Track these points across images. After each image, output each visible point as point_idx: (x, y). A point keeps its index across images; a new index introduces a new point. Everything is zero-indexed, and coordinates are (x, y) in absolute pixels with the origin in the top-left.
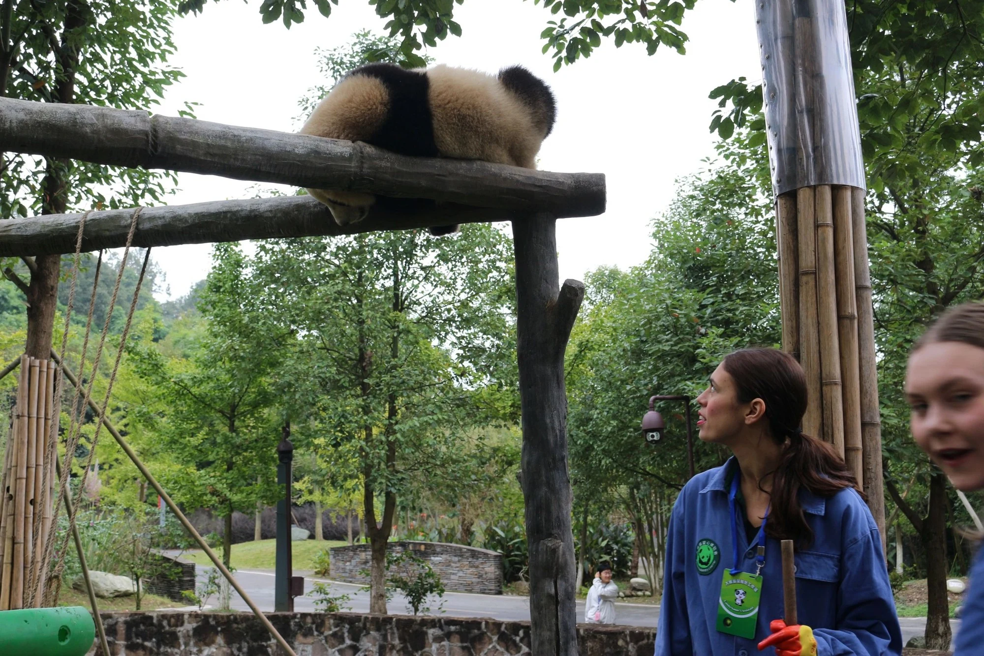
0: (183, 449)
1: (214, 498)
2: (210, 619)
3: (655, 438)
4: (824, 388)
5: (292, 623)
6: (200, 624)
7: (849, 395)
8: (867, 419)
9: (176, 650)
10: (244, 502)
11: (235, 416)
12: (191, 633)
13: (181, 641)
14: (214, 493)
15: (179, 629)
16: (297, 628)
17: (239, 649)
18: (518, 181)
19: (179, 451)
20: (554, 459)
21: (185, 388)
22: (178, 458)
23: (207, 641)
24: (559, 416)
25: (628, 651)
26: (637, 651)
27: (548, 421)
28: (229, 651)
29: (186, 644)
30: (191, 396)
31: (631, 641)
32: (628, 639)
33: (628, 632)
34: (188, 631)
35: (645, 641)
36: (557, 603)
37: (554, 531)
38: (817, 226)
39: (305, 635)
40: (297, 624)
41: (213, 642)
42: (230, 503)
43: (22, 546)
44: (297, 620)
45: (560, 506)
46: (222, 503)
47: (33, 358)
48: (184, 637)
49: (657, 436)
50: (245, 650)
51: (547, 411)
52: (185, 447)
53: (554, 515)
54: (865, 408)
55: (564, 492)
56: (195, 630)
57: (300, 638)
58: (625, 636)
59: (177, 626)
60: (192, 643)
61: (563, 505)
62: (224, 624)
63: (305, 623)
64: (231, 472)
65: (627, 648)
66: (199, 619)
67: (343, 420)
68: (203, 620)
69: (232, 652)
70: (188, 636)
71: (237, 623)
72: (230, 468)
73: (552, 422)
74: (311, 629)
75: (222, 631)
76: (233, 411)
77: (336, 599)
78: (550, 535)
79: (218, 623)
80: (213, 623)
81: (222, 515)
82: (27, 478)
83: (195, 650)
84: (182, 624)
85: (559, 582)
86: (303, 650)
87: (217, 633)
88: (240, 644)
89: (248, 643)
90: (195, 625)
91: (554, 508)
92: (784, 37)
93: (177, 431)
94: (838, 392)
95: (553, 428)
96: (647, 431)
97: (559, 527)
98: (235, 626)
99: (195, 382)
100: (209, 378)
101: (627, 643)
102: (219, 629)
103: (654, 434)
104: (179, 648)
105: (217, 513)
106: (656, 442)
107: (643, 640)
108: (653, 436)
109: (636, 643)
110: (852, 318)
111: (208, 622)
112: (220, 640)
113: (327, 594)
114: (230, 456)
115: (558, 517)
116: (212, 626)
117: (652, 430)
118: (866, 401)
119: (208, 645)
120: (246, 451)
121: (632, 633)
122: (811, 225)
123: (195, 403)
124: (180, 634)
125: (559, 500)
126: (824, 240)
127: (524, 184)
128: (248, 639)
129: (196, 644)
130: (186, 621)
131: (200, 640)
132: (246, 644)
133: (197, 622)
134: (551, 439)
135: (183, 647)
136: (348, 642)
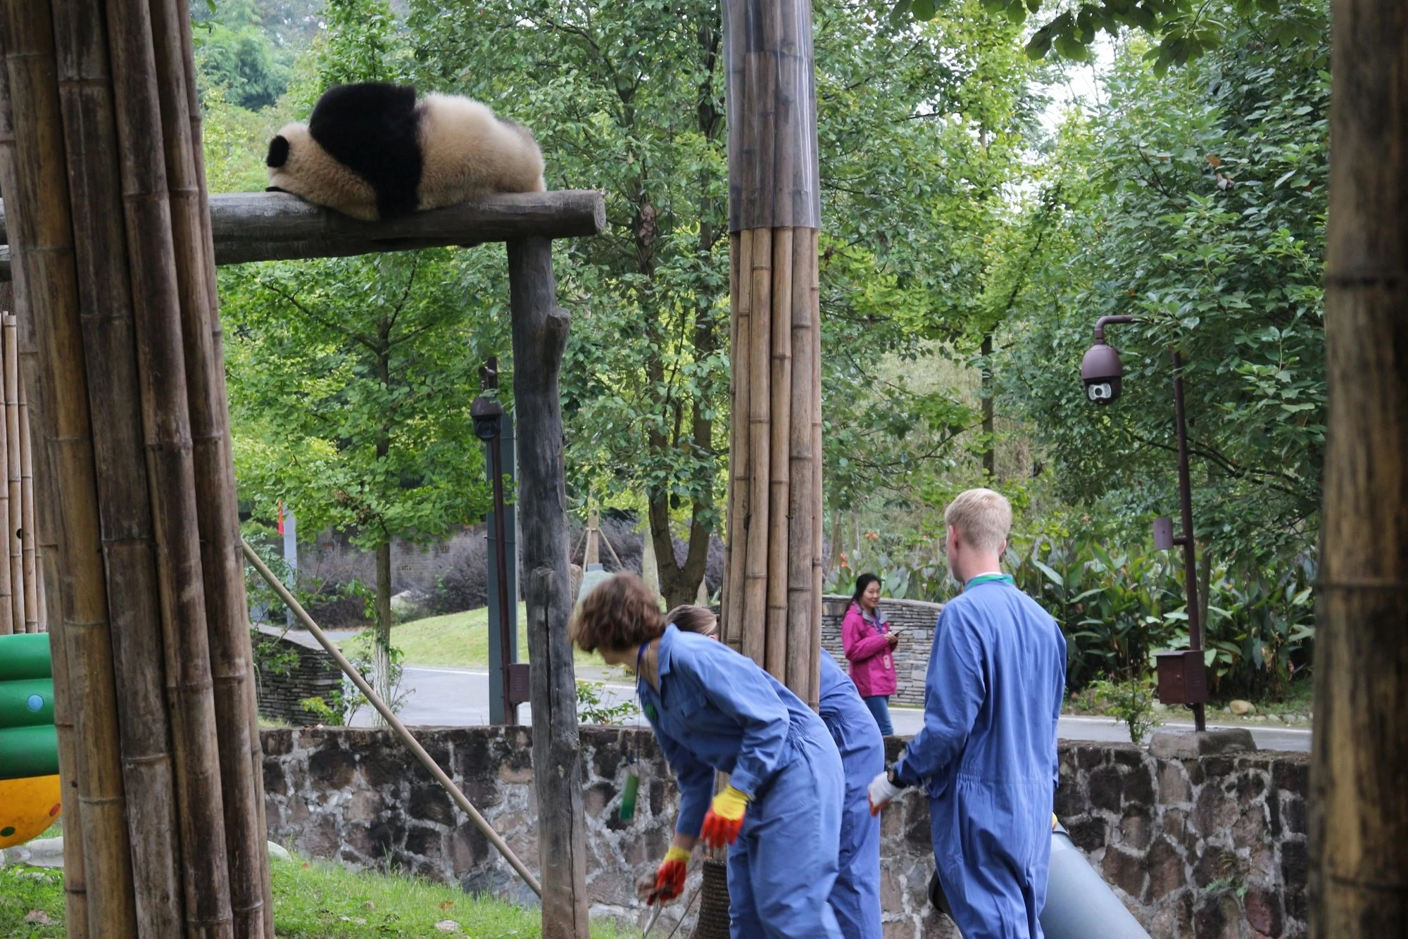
0: (286, 416)
1: (348, 512)
2: (341, 740)
3: (1104, 395)
4: (752, 426)
5: (491, 745)
6: (321, 747)
7: (775, 432)
8: (795, 454)
9: (280, 797)
10: (411, 519)
11: (387, 345)
12: (306, 765)
13: (289, 780)
14: (346, 503)
15: (283, 758)
16: (499, 754)
17: (395, 794)
18: (497, 212)
19: (280, 421)
20: (545, 488)
21: (285, 293)
22: (277, 434)
23: (336, 780)
24: (551, 446)
25: (1075, 784)
26: (1090, 783)
27: (539, 451)
28: (377, 798)
29: (298, 786)
30: (297, 310)
31: (1081, 766)
32: (1076, 763)
33: (1076, 749)
34: (300, 762)
35: (1103, 766)
36: (547, 629)
37: (546, 560)
38: (753, 269)
39: (515, 767)
40: (499, 747)
41: (347, 781)
42: (382, 523)
43: (10, 599)
44: (499, 739)
45: (551, 536)
46: (364, 521)
47: (6, 313)
48: (294, 772)
49: (1106, 391)
50: (406, 795)
51: (538, 441)
52: (289, 414)
53: (545, 544)
54: (794, 443)
55: (556, 521)
56: (314, 759)
57: (505, 772)
58: (1072, 757)
59: (279, 753)
60: (308, 783)
61: (555, 534)
62: (366, 747)
63: (514, 744)
64: (382, 459)
65: (1074, 779)
66: (319, 740)
67: (581, 357)
68: (325, 742)
69: (382, 799)
70: (301, 770)
71: (390, 746)
72: (382, 451)
73: (544, 452)
74: (525, 755)
75: (363, 760)
76: (384, 335)
77: (611, 712)
78: (541, 564)
79: (355, 747)
80: (344, 745)
81: (369, 544)
82: (10, 498)
83: (314, 796)
84: (289, 749)
85: (550, 609)
86: (511, 795)
87: (353, 764)
88: (396, 783)
89: (411, 783)
90: (312, 750)
91: (545, 537)
92: (734, 72)
93: (272, 381)
94: (765, 429)
95: (544, 459)
96: (1089, 382)
97: (550, 555)
98: (386, 751)
99: (302, 284)
100: (328, 275)
101: (1074, 770)
102: (357, 757)
103: (1102, 387)
104: (285, 794)
105: (358, 542)
106: (1107, 402)
107: (1099, 762)
108: (1099, 391)
109: (1088, 769)
110: (783, 358)
111: (336, 745)
112: (359, 777)
113: (595, 702)
114: (380, 427)
115: (549, 546)
116: (345, 752)
117: (1098, 381)
118: (794, 437)
119: (338, 787)
120: (411, 416)
121: (1082, 751)
122: (748, 268)
123: (307, 322)
124: (285, 767)
125: (550, 529)
126: (759, 283)
127: (504, 214)
128: (410, 774)
129: (315, 786)
130: (296, 744)
131: (322, 779)
132: (407, 784)
133: (317, 746)
134: (542, 469)
135: (291, 792)
136: (595, 778)
